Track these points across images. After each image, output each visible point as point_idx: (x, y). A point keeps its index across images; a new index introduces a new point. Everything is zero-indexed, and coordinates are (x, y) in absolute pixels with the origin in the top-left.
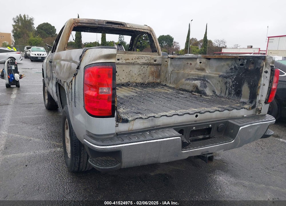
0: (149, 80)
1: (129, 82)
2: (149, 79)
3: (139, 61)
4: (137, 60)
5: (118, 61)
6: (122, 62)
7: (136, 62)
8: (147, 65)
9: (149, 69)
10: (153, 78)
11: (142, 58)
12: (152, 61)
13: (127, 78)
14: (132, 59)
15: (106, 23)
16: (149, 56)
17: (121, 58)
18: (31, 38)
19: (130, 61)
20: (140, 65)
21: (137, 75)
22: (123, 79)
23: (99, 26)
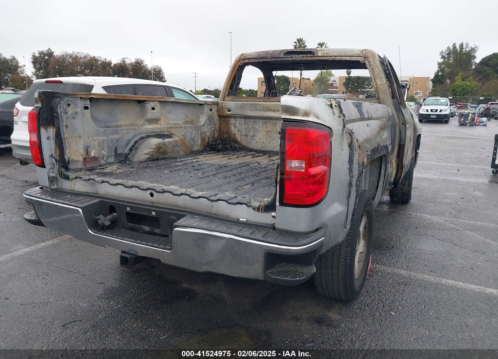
15: (284, 55)
18: (457, 83)
23: (273, 60)
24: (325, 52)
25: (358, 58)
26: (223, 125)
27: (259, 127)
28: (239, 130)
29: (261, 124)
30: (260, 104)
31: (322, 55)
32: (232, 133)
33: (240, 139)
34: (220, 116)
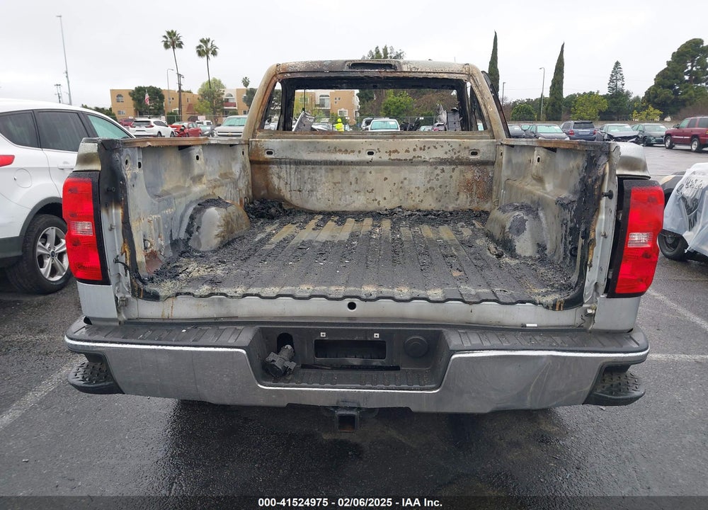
0: (458, 202)
1: (400, 207)
2: (457, 200)
3: (426, 156)
4: (419, 153)
5: (370, 157)
6: (380, 157)
7: (418, 157)
8: (450, 165)
9: (456, 174)
10: (469, 199)
11: (435, 147)
12: (465, 155)
13: (396, 198)
14: (407, 151)
15: (350, 68)
16: (456, 142)
17: (378, 149)
18: (389, 99)
19: (402, 156)
20: (431, 164)
21: (422, 189)
22: (385, 199)
23: (333, 75)
24: (412, 66)
25: (460, 75)
26: (257, 176)
27: (321, 176)
28: (287, 183)
29: (323, 171)
30: (323, 142)
31: (409, 70)
32: (274, 188)
33: (289, 196)
34: (252, 162)
